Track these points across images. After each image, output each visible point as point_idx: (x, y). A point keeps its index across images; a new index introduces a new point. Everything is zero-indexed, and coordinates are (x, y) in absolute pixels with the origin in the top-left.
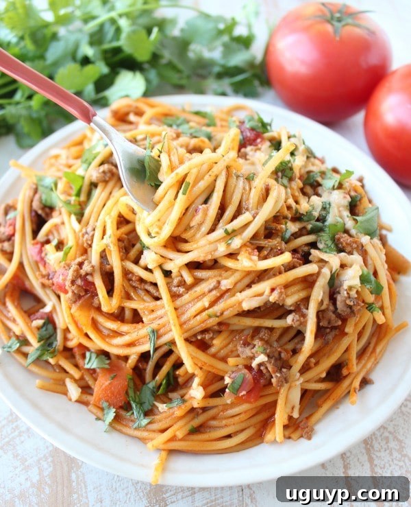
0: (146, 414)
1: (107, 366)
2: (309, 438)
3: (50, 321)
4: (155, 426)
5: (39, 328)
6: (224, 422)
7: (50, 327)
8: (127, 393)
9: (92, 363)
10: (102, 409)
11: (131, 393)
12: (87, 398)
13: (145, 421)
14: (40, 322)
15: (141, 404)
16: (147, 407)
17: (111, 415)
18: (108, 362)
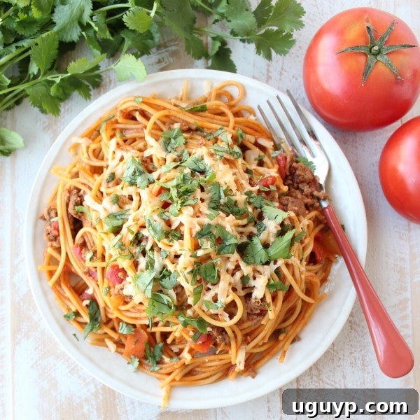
0: (158, 363)
1: (133, 333)
2: (253, 377)
3: (93, 300)
4: (163, 371)
5: (87, 306)
6: (204, 370)
7: (94, 305)
8: (145, 351)
9: (123, 330)
10: (131, 359)
11: (148, 351)
12: (121, 350)
13: (157, 369)
14: (87, 302)
15: (154, 357)
16: (158, 359)
17: (136, 363)
18: (133, 330)
